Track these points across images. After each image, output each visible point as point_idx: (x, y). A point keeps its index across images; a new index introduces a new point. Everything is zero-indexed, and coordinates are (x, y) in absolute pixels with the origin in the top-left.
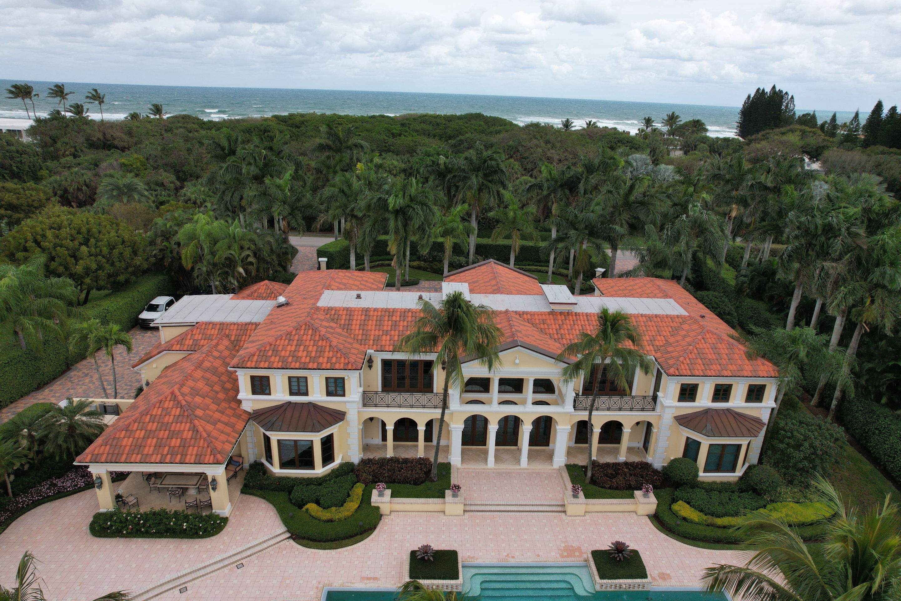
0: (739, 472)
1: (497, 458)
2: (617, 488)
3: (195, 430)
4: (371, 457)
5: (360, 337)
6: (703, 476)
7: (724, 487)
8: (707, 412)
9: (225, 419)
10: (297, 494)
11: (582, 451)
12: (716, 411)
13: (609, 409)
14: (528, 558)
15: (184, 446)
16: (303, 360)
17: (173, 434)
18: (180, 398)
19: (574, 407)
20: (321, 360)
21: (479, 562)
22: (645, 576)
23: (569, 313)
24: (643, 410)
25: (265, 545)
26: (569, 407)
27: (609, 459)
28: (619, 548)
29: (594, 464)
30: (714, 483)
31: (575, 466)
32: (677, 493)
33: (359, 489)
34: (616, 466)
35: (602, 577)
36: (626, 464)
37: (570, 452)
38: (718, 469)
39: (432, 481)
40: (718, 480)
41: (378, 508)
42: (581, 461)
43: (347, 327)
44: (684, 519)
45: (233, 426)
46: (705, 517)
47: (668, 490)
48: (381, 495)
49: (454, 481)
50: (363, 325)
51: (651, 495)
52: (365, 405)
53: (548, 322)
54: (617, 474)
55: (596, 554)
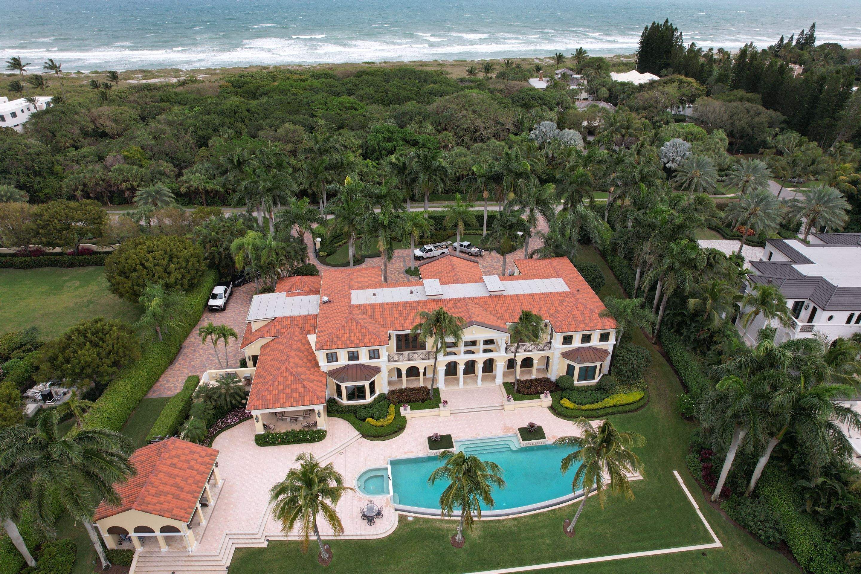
0: (597, 380)
1: (464, 382)
2: (531, 394)
3: (304, 387)
4: (394, 389)
5: (382, 323)
6: (576, 383)
7: (588, 389)
8: (578, 349)
9: (316, 378)
10: (360, 413)
11: (511, 373)
12: (583, 348)
13: (525, 351)
14: (487, 435)
15: (301, 396)
16: (355, 342)
17: (293, 391)
18: (292, 370)
19: (506, 352)
20: (365, 341)
21: (462, 439)
22: (544, 438)
23: (500, 296)
24: (544, 350)
25: (351, 442)
26: (503, 353)
27: (527, 377)
28: (532, 426)
29: (518, 381)
30: (584, 386)
31: (508, 383)
32: (563, 394)
33: (392, 408)
34: (530, 381)
35: (523, 440)
36: (536, 379)
37: (505, 375)
38: (585, 379)
39: (430, 399)
40: (585, 385)
41: (405, 417)
42: (511, 380)
43: (373, 317)
44: (566, 408)
45: (321, 382)
46: (576, 406)
47: (559, 392)
48: (405, 410)
49: (443, 398)
50: (382, 315)
51: (549, 396)
52: (389, 362)
53: (489, 303)
54: (531, 386)
55: (521, 430)
